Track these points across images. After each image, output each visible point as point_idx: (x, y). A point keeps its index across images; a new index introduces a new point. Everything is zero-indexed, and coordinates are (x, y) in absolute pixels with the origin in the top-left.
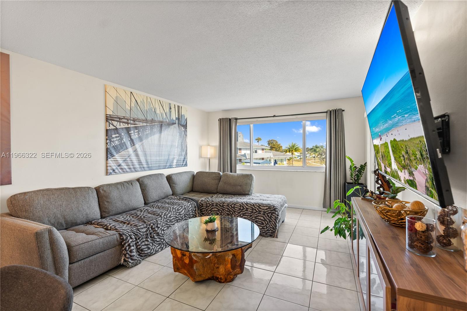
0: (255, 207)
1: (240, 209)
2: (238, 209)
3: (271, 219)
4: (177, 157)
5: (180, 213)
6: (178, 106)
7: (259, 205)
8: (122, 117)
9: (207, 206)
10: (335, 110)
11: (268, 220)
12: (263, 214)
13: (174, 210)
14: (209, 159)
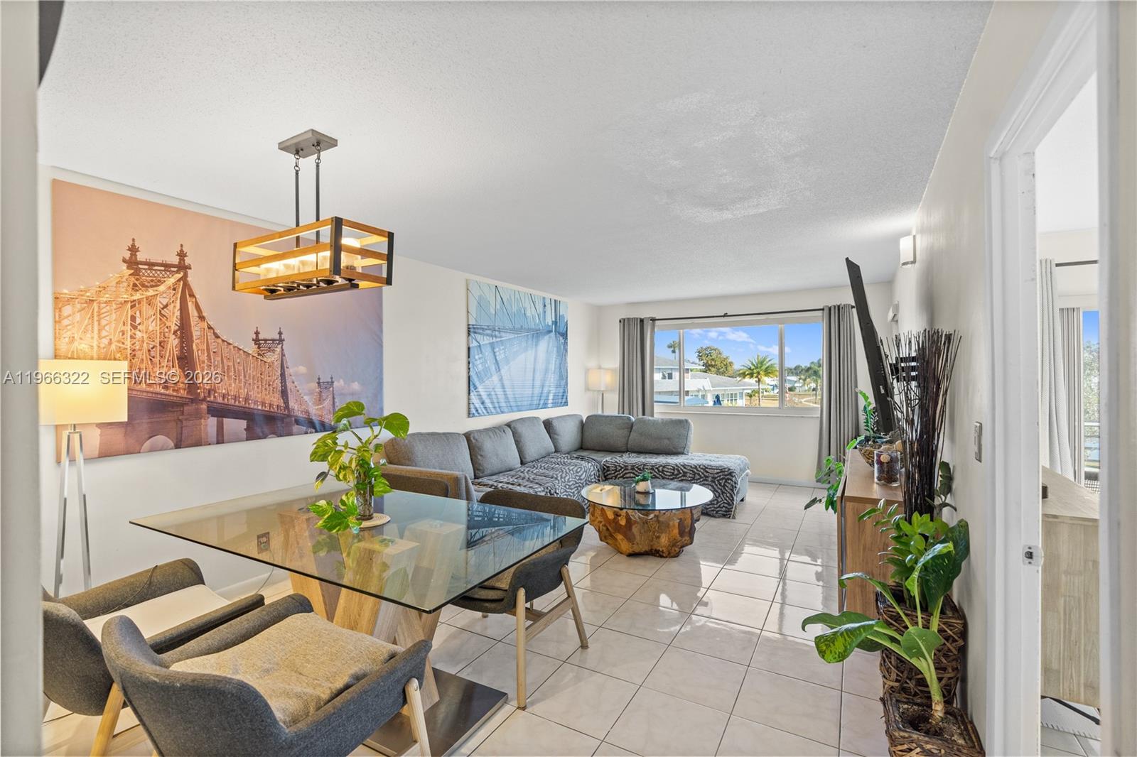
0: (697, 470)
1: (673, 473)
2: (669, 474)
3: (725, 489)
4: (553, 390)
5: (580, 476)
6: (555, 301)
7: (705, 468)
8: (486, 327)
9: (616, 470)
10: (839, 306)
11: (719, 491)
12: (712, 481)
13: (571, 472)
14: (603, 395)
